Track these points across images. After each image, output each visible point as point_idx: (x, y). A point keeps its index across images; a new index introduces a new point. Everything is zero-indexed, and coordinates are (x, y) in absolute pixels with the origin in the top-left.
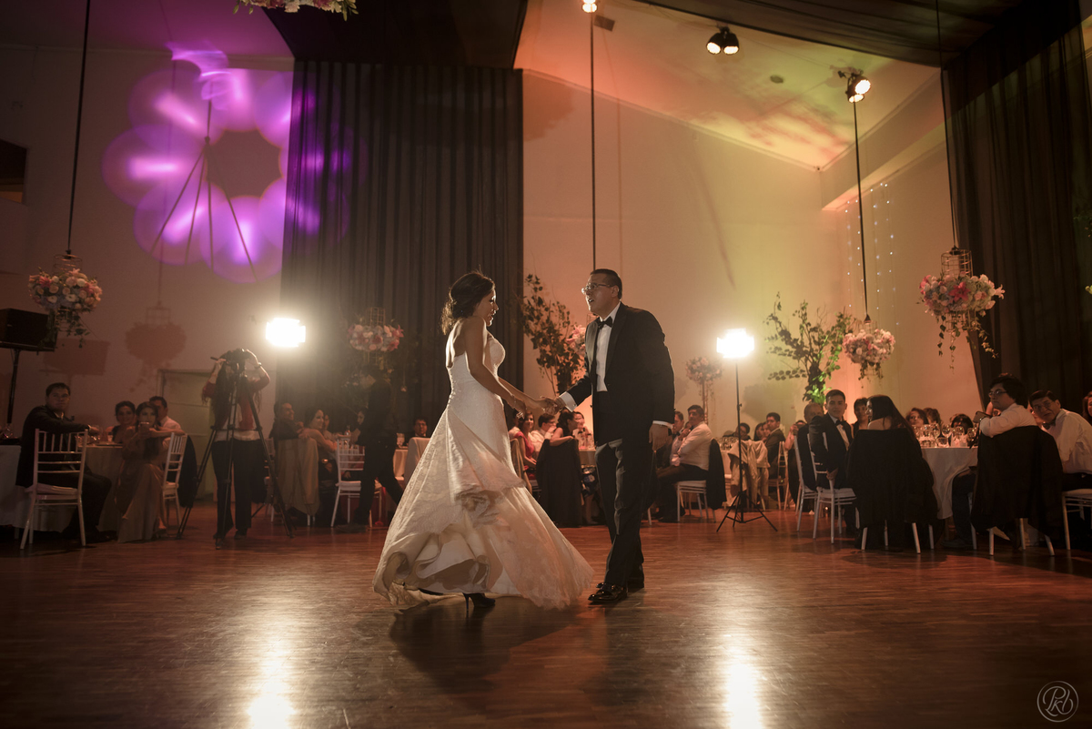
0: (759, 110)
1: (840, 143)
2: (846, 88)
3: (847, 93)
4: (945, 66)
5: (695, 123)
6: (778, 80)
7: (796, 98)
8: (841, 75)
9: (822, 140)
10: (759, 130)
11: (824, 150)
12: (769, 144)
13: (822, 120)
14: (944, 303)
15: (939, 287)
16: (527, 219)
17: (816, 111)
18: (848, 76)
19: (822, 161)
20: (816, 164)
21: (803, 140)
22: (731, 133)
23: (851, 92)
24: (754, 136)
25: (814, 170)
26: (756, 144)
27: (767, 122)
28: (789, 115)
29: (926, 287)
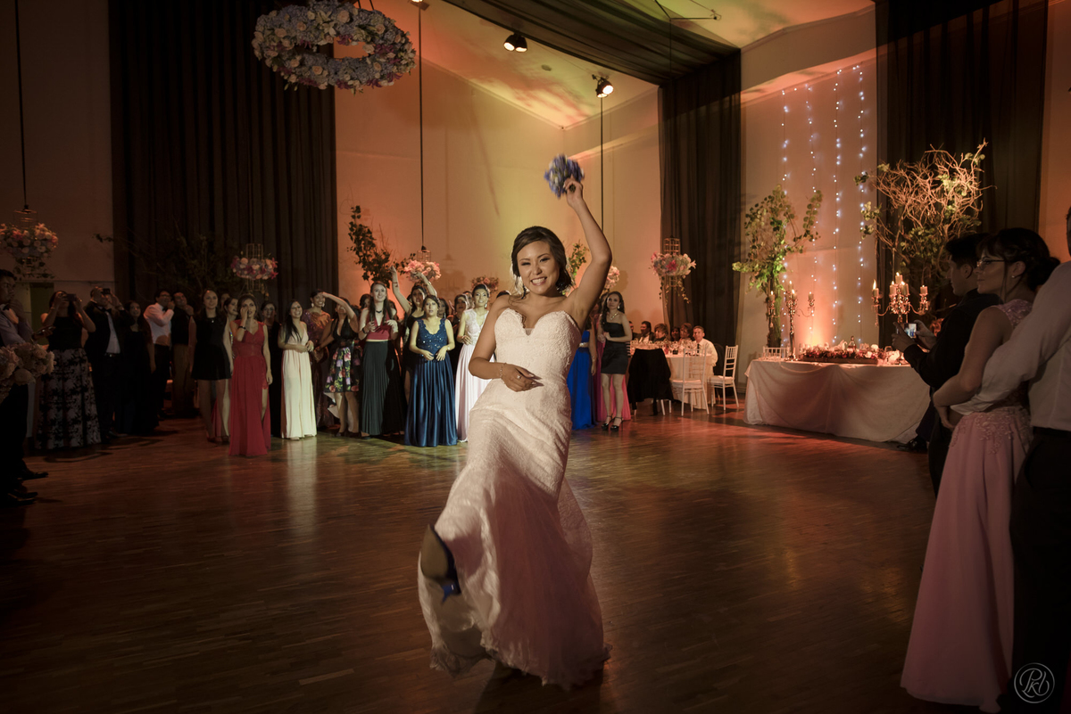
0: (527, 84)
1: (582, 115)
2: (596, 87)
3: (597, 90)
4: (661, 86)
5: (474, 81)
6: (547, 69)
7: (559, 83)
8: (594, 77)
9: (570, 111)
10: (524, 96)
11: (569, 117)
12: (529, 105)
13: (574, 100)
14: (664, 271)
15: (661, 261)
16: (339, 153)
17: (570, 93)
18: (599, 79)
19: (566, 123)
20: (561, 124)
21: (556, 108)
22: (502, 94)
23: (599, 91)
24: (519, 99)
25: (559, 128)
26: (519, 104)
27: (532, 92)
28: (549, 91)
29: (654, 259)
